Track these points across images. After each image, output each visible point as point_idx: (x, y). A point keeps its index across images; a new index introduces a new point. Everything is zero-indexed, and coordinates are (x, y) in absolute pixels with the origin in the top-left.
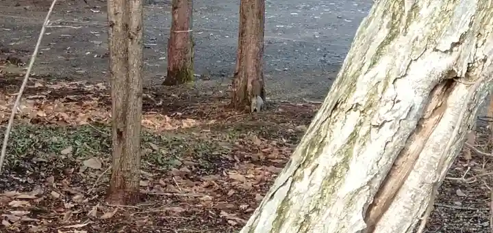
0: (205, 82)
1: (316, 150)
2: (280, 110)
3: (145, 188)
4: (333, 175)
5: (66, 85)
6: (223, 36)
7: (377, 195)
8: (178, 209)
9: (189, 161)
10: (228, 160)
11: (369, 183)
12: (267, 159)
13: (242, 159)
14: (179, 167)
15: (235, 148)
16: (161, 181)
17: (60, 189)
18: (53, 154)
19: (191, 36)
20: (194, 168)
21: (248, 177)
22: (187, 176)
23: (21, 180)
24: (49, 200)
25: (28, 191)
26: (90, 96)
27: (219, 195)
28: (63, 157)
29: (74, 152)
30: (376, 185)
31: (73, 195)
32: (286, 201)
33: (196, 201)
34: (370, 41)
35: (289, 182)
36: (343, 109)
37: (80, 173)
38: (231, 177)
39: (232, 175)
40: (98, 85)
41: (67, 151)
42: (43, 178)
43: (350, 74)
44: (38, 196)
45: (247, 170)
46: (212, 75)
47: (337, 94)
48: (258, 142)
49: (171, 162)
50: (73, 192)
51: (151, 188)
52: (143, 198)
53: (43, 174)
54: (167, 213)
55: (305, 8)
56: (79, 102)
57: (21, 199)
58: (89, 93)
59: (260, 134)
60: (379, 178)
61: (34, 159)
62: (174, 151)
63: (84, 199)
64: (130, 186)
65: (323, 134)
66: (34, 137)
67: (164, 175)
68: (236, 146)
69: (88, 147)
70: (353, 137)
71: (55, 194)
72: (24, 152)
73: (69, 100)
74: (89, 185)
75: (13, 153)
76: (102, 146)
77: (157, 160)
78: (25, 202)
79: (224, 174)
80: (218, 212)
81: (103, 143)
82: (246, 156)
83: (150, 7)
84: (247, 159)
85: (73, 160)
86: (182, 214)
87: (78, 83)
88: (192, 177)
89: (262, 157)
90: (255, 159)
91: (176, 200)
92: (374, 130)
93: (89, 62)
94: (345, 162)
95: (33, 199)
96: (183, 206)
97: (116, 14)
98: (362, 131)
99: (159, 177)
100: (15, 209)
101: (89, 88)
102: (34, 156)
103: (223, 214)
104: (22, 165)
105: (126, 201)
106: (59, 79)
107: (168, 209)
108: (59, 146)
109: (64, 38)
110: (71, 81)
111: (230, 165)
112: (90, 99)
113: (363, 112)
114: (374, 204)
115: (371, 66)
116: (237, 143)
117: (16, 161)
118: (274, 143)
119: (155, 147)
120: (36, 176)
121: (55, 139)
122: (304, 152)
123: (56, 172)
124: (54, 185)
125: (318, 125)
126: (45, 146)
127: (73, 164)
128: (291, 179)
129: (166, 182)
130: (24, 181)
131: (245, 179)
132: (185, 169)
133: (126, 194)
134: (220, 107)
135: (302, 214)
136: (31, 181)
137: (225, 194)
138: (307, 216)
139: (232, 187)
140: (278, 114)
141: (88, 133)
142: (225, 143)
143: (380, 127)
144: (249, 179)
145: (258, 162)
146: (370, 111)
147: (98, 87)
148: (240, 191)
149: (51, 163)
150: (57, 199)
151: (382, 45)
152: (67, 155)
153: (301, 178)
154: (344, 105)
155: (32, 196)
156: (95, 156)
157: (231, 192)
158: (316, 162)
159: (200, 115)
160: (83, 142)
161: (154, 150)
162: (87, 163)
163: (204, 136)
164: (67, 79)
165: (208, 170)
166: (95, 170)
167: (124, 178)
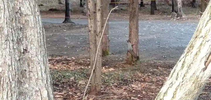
0: (114, 55)
1: (191, 48)
2: (146, 64)
3: (102, 90)
4: (196, 54)
5: (60, 58)
6: (118, 38)
7: (208, 59)
8: (116, 97)
9: (116, 81)
10: (130, 81)
11: (206, 56)
12: (144, 80)
13: (135, 80)
14: (113, 83)
15: (132, 77)
16: (108, 88)
17: (72, 91)
18: (68, 79)
19: (108, 38)
20: (118, 84)
21: (139, 86)
22: (116, 86)
23: (58, 88)
24: (69, 95)
25: (61, 92)
26: (71, 61)
27: (129, 92)
28: (71, 80)
29: (75, 78)
30: (207, 56)
31: (77, 93)
32: (184, 62)
33: (121, 94)
34: (205, 20)
35: (185, 57)
36: (198, 38)
37: (78, 86)
38: (132, 86)
39: (133, 86)
40: (72, 58)
41: (72, 78)
42: (65, 88)
43: (200, 29)
44: (65, 94)
45: (138, 84)
46: (116, 53)
47: (197, 34)
48: (140, 75)
49: (110, 81)
50: (76, 92)
51: (104, 91)
52: (103, 93)
53: (65, 86)
54: (112, 98)
55: (148, 27)
56: (68, 64)
57: (59, 95)
58: (70, 60)
59: (141, 72)
60: (208, 54)
61: (61, 81)
62: (110, 78)
63: (81, 95)
64: (98, 89)
65: (193, 44)
66: (60, 74)
67: (108, 86)
68: (132, 76)
69: (80, 77)
70: (201, 44)
71: (71, 93)
72: (57, 79)
73: (63, 63)
74: (82, 90)
75: (53, 79)
76: (84, 76)
77: (104, 81)
78: (60, 96)
79: (130, 85)
80: (130, 97)
81: (85, 75)
82: (137, 79)
83: (86, 28)
84: (137, 80)
85: (75, 81)
86: (117, 98)
87: (65, 57)
88: (118, 86)
89: (143, 80)
90: (140, 80)
91: (115, 94)
92: (206, 42)
93: (67, 49)
94: (199, 51)
95: (63, 95)
96: (118, 96)
97: (91, 27)
98: (204, 43)
99: (107, 87)
100: (57, 98)
101: (69, 59)
102: (61, 80)
103: (132, 98)
104: (57, 83)
105: (96, 95)
106: (57, 56)
107: (113, 97)
108: (69, 76)
109: (55, 41)
110: (61, 57)
111: (132, 82)
112: (71, 63)
113: (203, 38)
114: (207, 61)
115: (205, 26)
116: (132, 75)
117: (55, 82)
118: (146, 75)
119: (103, 76)
120: (63, 87)
121: (67, 74)
122: (188, 49)
123: (69, 85)
124: (70, 90)
125: (192, 42)
126: (64, 77)
127: (75, 83)
128: (185, 56)
129: (109, 88)
130: (59, 89)
131: (138, 87)
132: (116, 84)
133: (96, 92)
134: (122, 64)
135: (189, 65)
136: (61, 89)
137: (131, 92)
138: (190, 65)
139: (134, 90)
140: (145, 65)
141: (79, 72)
142: (128, 75)
143: (208, 41)
144: (140, 87)
145: (141, 81)
146: (205, 37)
147: (72, 59)
148: (137, 91)
149: (67, 83)
150: (71, 95)
151: (208, 21)
152: (72, 80)
153: (188, 55)
154: (198, 37)
155: (63, 94)
156: (83, 80)
157: (134, 91)
158: (192, 51)
159: (115, 67)
160: (77, 75)
161: (103, 78)
162: (80, 82)
163: (120, 73)
164: (59, 56)
165: (123, 84)
166: (83, 85)
167: (95, 86)
